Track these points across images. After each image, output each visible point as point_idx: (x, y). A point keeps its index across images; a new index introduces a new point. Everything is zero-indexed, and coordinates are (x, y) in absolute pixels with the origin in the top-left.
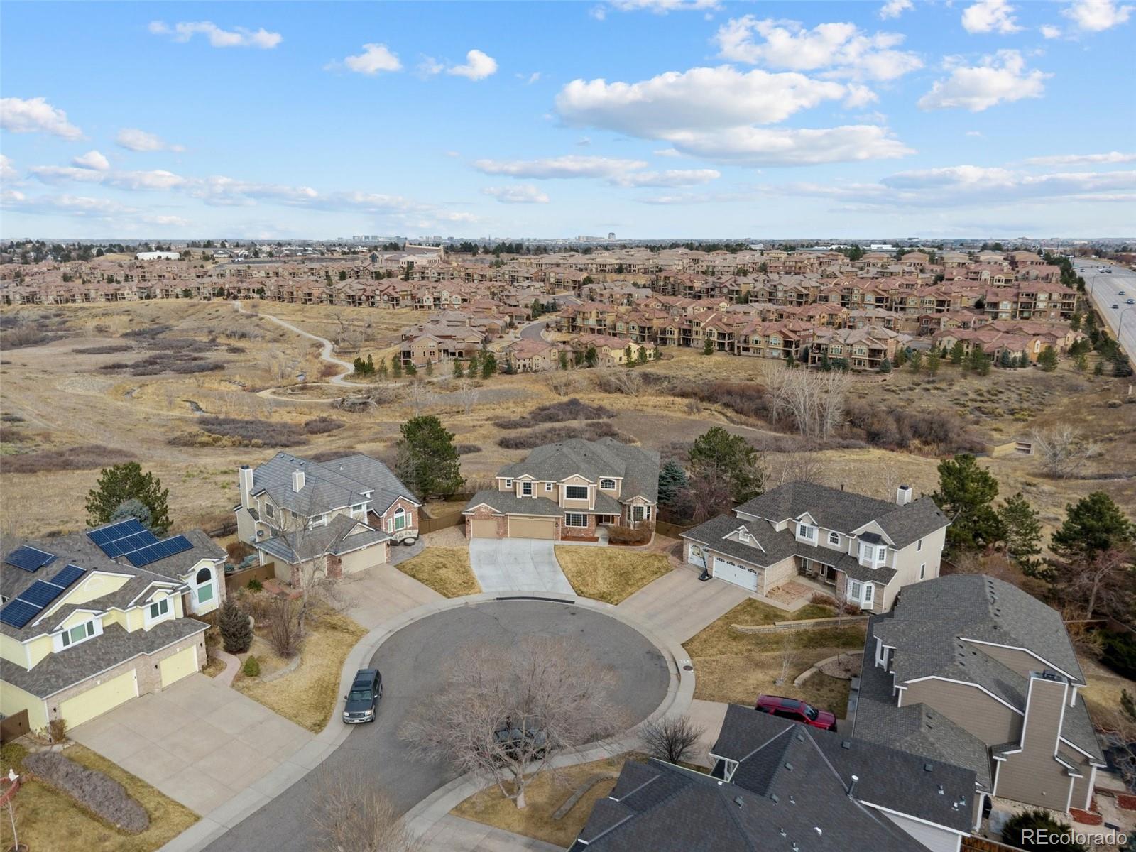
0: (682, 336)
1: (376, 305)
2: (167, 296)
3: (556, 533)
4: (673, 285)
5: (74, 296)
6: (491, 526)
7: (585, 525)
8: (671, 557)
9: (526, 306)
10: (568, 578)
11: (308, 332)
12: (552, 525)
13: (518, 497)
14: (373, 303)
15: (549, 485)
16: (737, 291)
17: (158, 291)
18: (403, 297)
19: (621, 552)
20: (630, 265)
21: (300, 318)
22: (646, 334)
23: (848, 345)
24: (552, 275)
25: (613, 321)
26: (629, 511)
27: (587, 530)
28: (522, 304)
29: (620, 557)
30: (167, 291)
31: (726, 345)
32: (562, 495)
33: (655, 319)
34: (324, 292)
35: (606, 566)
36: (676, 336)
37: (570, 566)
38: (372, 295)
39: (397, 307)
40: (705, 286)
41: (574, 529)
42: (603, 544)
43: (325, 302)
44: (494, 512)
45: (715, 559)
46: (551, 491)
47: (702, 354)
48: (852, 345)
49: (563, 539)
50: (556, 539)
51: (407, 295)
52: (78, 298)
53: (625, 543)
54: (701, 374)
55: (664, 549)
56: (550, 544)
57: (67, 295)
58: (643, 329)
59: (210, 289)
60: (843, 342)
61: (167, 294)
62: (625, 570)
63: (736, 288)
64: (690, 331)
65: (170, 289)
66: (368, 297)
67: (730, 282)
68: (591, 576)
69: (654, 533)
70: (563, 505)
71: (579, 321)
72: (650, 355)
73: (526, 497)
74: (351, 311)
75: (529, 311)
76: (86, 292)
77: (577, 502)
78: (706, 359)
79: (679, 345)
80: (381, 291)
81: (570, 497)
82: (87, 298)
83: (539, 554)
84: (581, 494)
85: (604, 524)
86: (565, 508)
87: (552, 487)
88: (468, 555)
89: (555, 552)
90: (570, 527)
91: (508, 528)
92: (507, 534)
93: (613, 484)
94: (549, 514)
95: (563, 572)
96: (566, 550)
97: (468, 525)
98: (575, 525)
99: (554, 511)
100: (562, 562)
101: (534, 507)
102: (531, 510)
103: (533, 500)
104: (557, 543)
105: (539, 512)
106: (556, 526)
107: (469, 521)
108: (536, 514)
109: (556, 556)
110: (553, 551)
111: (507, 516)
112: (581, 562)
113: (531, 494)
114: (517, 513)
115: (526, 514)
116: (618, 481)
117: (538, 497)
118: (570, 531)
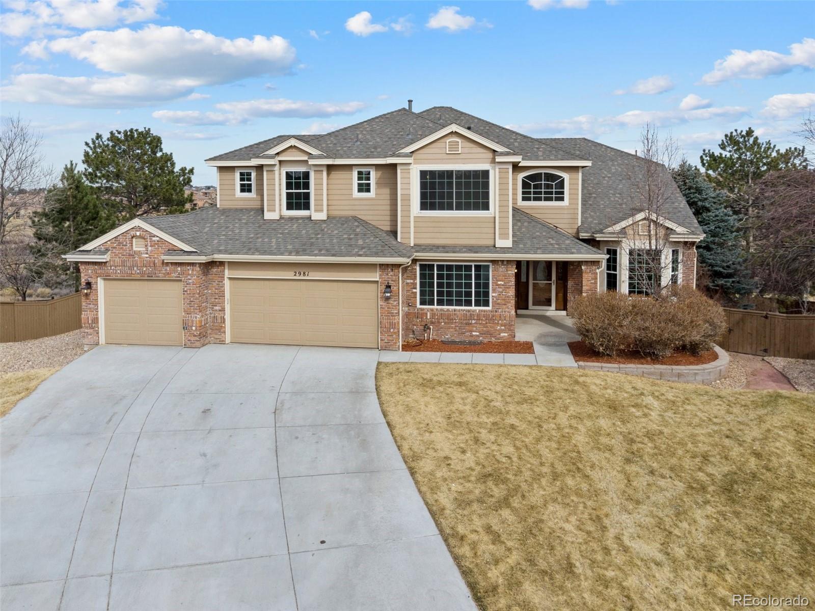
3: (386, 327)
7: (483, 299)
12: (372, 295)
13: (268, 216)
15: (364, 173)
27: (490, 319)
32: (407, 198)
37: (443, 442)
41: (442, 315)
44: (174, 250)
46: (372, 194)
49: (407, 347)
50: (386, 347)
70: (409, 235)
73: (291, 219)
77: (455, 224)
81: (432, 207)
83: (312, 395)
84: (468, 195)
85: (527, 308)
86: (414, 245)
87: (373, 182)
88: (18, 397)
89: (377, 388)
90: (432, 310)
91: (223, 310)
92: (220, 329)
93: (561, 184)
94: (366, 256)
95: (413, 472)
96: (424, 379)
97: (87, 295)
98: (450, 303)
99: (380, 248)
100: (407, 425)
101: (312, 238)
102: (304, 245)
103: (316, 224)
104: (388, 357)
105: (327, 250)
106: (387, 299)
107: (92, 280)
108: (316, 255)
109: (381, 404)
110: (371, 384)
111: (222, 263)
112: (494, 424)
113: (307, 207)
114: (253, 254)
115: (282, 254)
116: (574, 175)
117: (328, 217)
118: (432, 323)
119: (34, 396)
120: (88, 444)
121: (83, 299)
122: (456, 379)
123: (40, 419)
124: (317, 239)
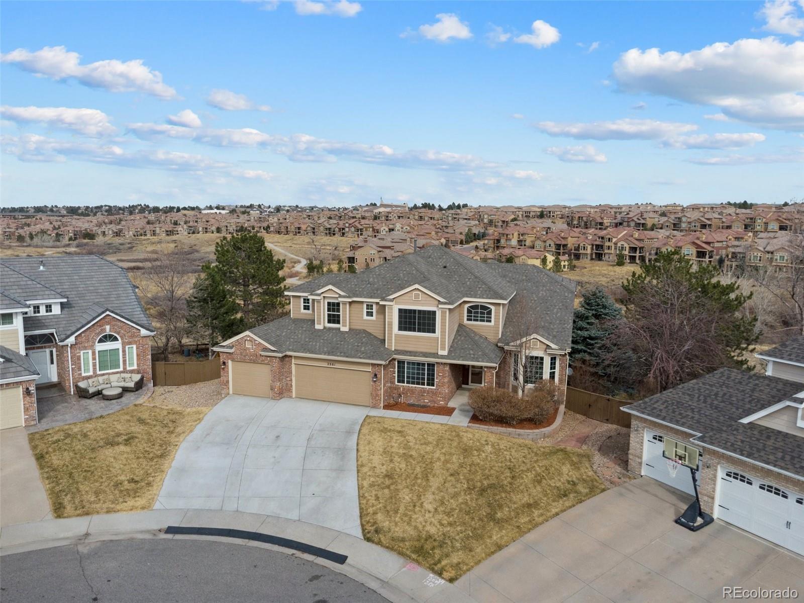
0: (595, 251)
1: (346, 234)
2: (206, 232)
3: (375, 396)
4: (586, 222)
5: (145, 232)
6: (263, 374)
7: (431, 382)
8: (598, 458)
9: (461, 233)
10: (360, 487)
11: (292, 254)
12: (368, 378)
13: (317, 327)
14: (343, 234)
15: (370, 306)
16: (643, 224)
17: (201, 229)
18: (366, 228)
19: (492, 438)
20: (550, 212)
21: (289, 244)
22: (562, 251)
23: (768, 253)
24: (486, 216)
25: (532, 241)
26: (516, 362)
27: (434, 393)
28: (458, 231)
29: (489, 448)
30: (206, 228)
31: (637, 258)
32: (391, 324)
33: (570, 238)
34: (309, 226)
35: (453, 467)
36: (589, 251)
37: (377, 460)
38: (344, 227)
39: (360, 237)
40: (614, 221)
41: (409, 389)
42: (460, 420)
43: (310, 234)
44: (266, 349)
45: (721, 473)
46: (374, 318)
47: (614, 266)
48: (772, 253)
49: (387, 407)
50: (375, 406)
51: (369, 227)
52: (148, 233)
53: (501, 421)
54: (613, 281)
55: (583, 440)
56: (358, 414)
57: (142, 232)
58: (558, 246)
59: (234, 227)
60: (762, 250)
61: (206, 230)
62: (493, 480)
63: (642, 221)
64: (602, 247)
65: (209, 227)
66: (340, 229)
67: (637, 217)
68: (411, 488)
69: (562, 408)
70: (392, 344)
71: (503, 241)
72: (564, 266)
73: (330, 329)
74: (326, 239)
75: (463, 237)
76: (154, 229)
77: (416, 340)
78: (618, 269)
79: (592, 259)
80: (350, 224)
81: (405, 329)
82: (154, 233)
83: (327, 432)
84: (424, 324)
85: (468, 384)
86: (395, 350)
87: (374, 311)
88: (196, 423)
89: (360, 430)
90: (403, 386)
91: (291, 380)
92: (290, 390)
93: (490, 313)
94: (364, 358)
95: (358, 472)
96: (384, 428)
97: (223, 369)
98: (413, 383)
99: (372, 354)
100: (365, 451)
101: (338, 344)
102: (333, 348)
103: (342, 333)
104: (374, 413)
105: (344, 353)
106: (375, 381)
107: (226, 361)
108: (338, 356)
109: (358, 439)
110: (358, 428)
111: (291, 356)
112: (404, 454)
113: (338, 322)
114: (306, 353)
115: (321, 354)
116: (498, 307)
117: (350, 329)
118: (403, 393)
119: (203, 422)
120: (228, 449)
121: (222, 370)
122: (399, 429)
123: (207, 435)
124: (341, 345)
